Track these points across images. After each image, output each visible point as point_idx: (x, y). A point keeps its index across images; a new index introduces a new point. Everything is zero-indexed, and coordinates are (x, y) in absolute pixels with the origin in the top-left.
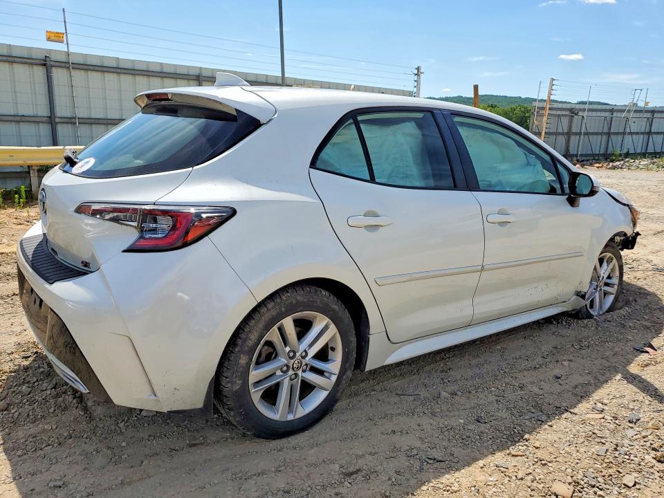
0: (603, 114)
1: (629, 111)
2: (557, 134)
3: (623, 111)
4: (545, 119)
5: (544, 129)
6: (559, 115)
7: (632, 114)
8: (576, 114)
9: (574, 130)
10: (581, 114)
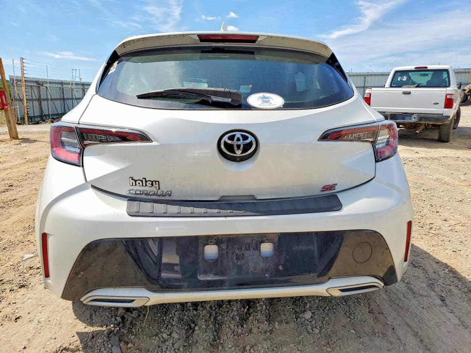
0: (57, 86)
1: (72, 84)
2: (32, 100)
3: (69, 84)
4: (23, 88)
5: (25, 96)
6: (31, 86)
7: (74, 86)
8: (42, 85)
9: (42, 97)
10: (44, 85)
